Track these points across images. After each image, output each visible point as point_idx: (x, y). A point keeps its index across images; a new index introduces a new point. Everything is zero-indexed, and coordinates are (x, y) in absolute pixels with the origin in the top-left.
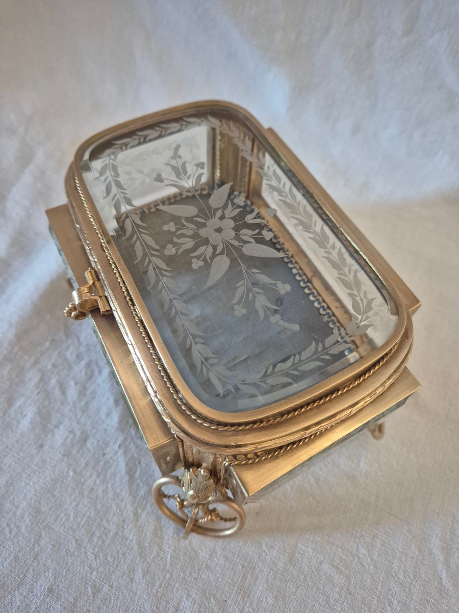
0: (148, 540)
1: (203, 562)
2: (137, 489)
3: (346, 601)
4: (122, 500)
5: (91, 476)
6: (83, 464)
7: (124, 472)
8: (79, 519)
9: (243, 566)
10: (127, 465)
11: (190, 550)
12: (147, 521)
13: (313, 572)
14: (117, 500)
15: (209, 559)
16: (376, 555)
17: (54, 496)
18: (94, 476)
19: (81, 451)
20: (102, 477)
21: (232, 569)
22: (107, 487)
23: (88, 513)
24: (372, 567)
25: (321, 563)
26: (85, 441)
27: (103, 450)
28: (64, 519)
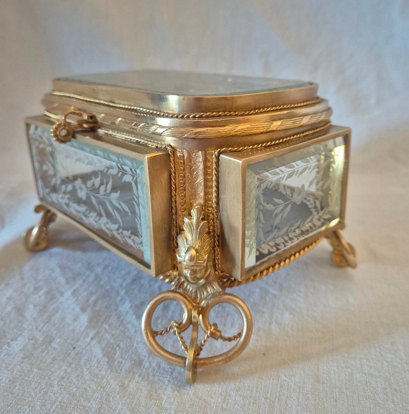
0: (143, 404)
1: (216, 406)
2: (119, 366)
3: (395, 398)
4: (103, 379)
5: (60, 368)
6: (49, 360)
7: (100, 355)
8: (48, 406)
9: (266, 399)
10: (103, 350)
11: (197, 400)
12: (138, 389)
13: (346, 383)
14: (96, 380)
15: (223, 402)
16: (403, 355)
17: (12, 393)
18: (64, 367)
19: (46, 351)
20: (73, 366)
21: (253, 403)
22: (82, 372)
23: (60, 399)
24: (405, 365)
25: (351, 375)
26: (50, 343)
27: (72, 345)
28: (28, 411)
